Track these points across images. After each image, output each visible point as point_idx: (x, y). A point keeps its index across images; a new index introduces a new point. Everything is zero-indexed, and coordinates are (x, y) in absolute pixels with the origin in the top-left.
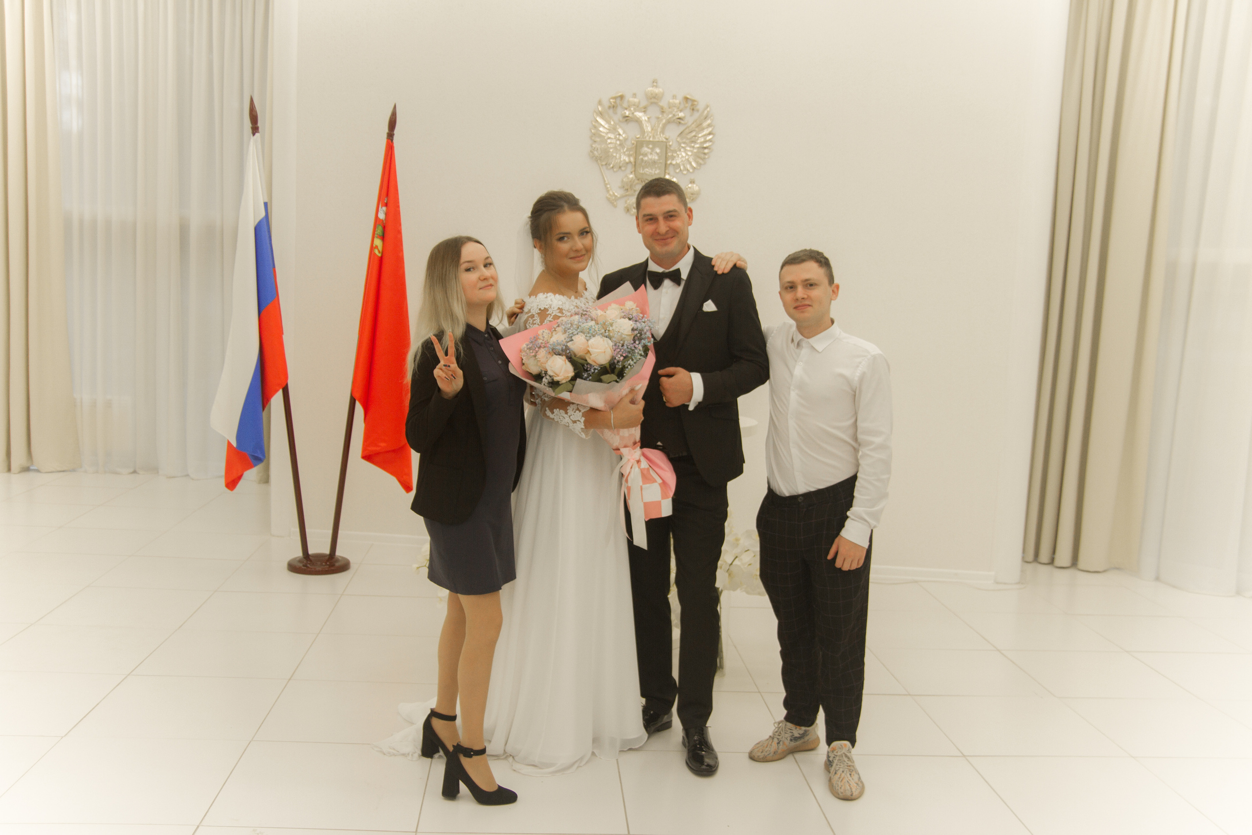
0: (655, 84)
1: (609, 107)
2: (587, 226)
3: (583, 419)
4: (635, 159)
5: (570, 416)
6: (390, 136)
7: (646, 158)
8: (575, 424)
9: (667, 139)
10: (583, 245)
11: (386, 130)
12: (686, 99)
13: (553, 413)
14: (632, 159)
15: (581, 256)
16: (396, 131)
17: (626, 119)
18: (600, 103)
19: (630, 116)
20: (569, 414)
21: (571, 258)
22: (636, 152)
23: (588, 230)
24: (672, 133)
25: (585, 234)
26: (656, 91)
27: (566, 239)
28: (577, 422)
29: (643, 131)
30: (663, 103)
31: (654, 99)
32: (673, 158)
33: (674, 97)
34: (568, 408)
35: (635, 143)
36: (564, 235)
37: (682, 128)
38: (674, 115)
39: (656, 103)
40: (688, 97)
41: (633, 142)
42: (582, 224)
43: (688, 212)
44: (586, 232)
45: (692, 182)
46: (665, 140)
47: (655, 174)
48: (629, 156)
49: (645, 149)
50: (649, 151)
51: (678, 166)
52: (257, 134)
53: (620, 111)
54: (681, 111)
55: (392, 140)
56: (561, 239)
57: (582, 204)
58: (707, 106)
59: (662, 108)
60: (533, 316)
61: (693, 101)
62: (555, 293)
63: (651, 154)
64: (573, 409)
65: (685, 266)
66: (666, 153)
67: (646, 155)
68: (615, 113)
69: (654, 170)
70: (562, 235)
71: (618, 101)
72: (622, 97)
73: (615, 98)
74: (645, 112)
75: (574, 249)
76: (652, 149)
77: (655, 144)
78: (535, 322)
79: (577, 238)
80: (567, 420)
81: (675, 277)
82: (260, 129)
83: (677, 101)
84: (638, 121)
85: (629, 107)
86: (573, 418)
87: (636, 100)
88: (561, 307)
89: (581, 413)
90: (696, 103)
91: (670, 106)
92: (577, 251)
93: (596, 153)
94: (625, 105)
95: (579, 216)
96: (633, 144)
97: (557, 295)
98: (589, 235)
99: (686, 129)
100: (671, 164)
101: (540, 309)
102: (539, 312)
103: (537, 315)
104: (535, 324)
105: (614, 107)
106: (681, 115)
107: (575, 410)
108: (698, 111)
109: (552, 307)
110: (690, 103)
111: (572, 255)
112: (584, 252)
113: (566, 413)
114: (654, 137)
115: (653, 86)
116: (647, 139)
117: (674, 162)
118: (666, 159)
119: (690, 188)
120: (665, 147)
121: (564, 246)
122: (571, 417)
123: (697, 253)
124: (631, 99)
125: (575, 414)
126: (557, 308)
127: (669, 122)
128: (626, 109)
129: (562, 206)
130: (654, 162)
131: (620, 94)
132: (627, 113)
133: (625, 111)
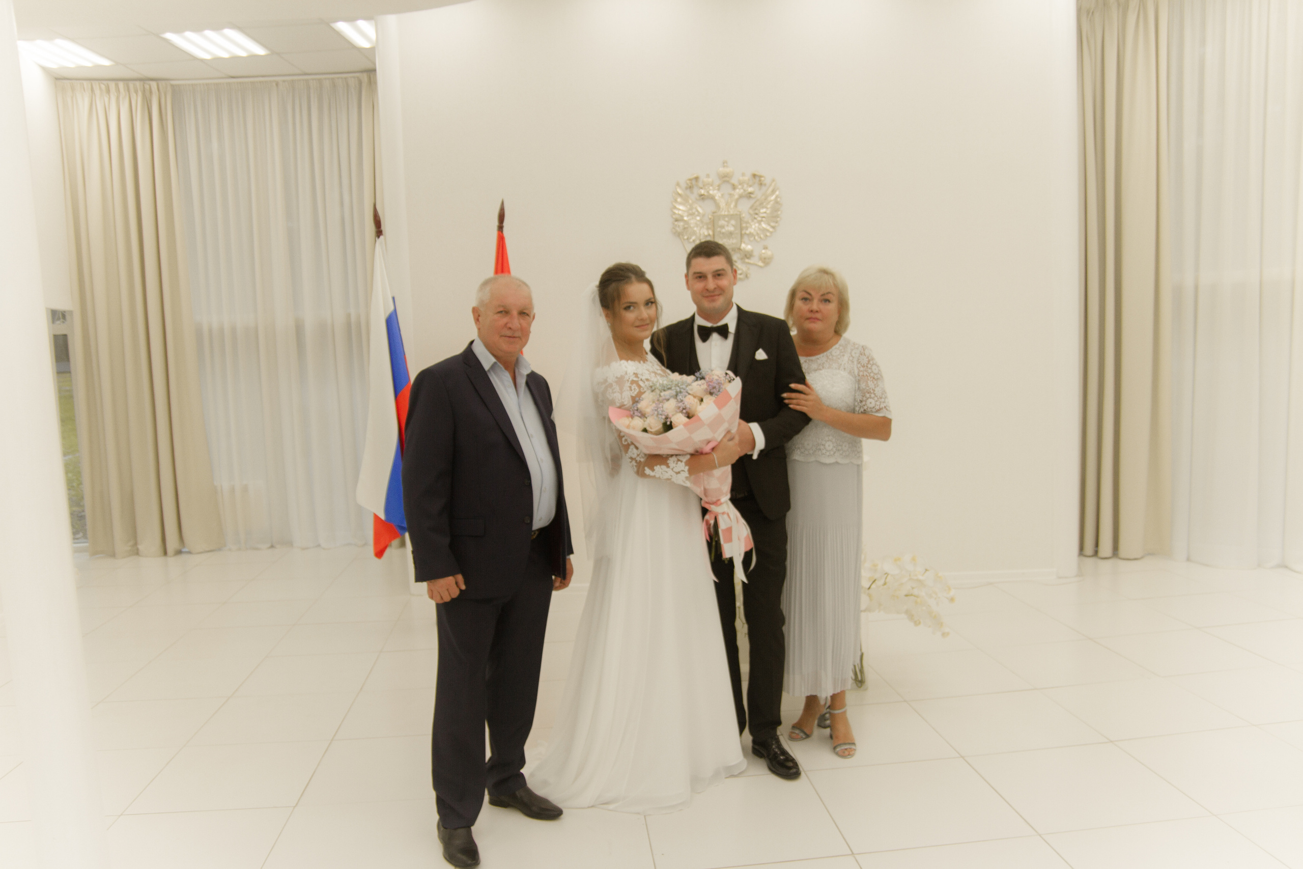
0: (725, 164)
1: (686, 188)
2: (652, 296)
3: (687, 468)
4: (714, 231)
5: (672, 469)
6: (501, 228)
7: (723, 230)
8: (679, 475)
9: (740, 212)
10: (648, 314)
11: (496, 223)
12: (754, 176)
13: (653, 470)
14: (711, 233)
15: (646, 325)
16: (505, 224)
17: (702, 197)
18: (678, 184)
19: (706, 194)
20: (671, 467)
21: (637, 327)
22: (714, 226)
23: (653, 300)
24: (745, 207)
25: (650, 304)
26: (727, 170)
27: (632, 308)
28: (682, 472)
29: (718, 206)
30: (734, 181)
31: (725, 179)
32: (747, 228)
33: (743, 175)
34: (668, 462)
35: (712, 217)
36: (630, 304)
37: (752, 202)
38: (744, 190)
39: (728, 182)
40: (756, 173)
41: (710, 217)
42: (648, 295)
43: (734, 273)
44: (651, 302)
45: (765, 248)
46: (738, 213)
47: (732, 243)
48: (708, 229)
49: (722, 222)
50: (726, 223)
51: (751, 235)
52: (382, 237)
53: (695, 190)
54: (750, 186)
55: (502, 232)
56: (627, 308)
57: (648, 276)
58: (773, 181)
59: (733, 185)
60: (611, 385)
61: (760, 177)
62: (627, 360)
63: (727, 226)
64: (674, 461)
65: (731, 320)
66: (741, 224)
67: (723, 227)
68: (692, 193)
69: (731, 240)
70: (628, 305)
71: (694, 182)
72: (697, 179)
73: (690, 180)
74: (719, 190)
75: (639, 318)
76: (728, 222)
77: (731, 217)
78: (614, 391)
79: (643, 308)
80: (670, 472)
81: (723, 331)
82: (383, 233)
83: (746, 178)
84: (712, 198)
85: (704, 186)
86: (676, 470)
87: (710, 180)
88: (635, 372)
89: (683, 464)
90: (762, 179)
91: (741, 183)
92: (642, 320)
93: (678, 229)
94: (700, 185)
95: (645, 287)
96: (710, 219)
97: (629, 361)
98: (654, 305)
99: (755, 202)
100: (745, 233)
101: (617, 378)
102: (617, 380)
103: (615, 384)
104: (615, 392)
105: (690, 188)
106: (750, 190)
107: (676, 462)
108: (765, 185)
109: (628, 373)
110: (757, 179)
111: (638, 323)
112: (648, 322)
113: (668, 467)
114: (728, 211)
115: (724, 167)
116: (723, 213)
117: (748, 232)
118: (741, 229)
119: (764, 253)
120: (739, 218)
121: (630, 316)
122: (674, 470)
123: (739, 309)
124: (706, 180)
125: (677, 465)
126: (632, 373)
127: (741, 196)
128: (702, 188)
129: (629, 278)
130: (731, 233)
131: (695, 176)
132: (702, 192)
133: (701, 190)
